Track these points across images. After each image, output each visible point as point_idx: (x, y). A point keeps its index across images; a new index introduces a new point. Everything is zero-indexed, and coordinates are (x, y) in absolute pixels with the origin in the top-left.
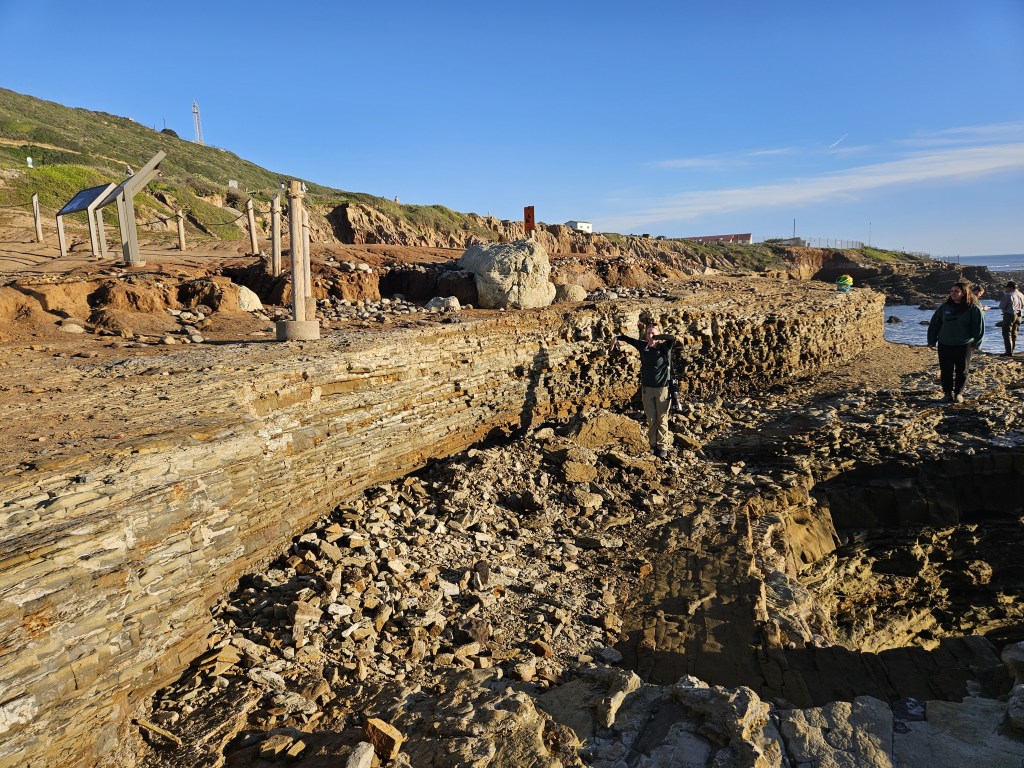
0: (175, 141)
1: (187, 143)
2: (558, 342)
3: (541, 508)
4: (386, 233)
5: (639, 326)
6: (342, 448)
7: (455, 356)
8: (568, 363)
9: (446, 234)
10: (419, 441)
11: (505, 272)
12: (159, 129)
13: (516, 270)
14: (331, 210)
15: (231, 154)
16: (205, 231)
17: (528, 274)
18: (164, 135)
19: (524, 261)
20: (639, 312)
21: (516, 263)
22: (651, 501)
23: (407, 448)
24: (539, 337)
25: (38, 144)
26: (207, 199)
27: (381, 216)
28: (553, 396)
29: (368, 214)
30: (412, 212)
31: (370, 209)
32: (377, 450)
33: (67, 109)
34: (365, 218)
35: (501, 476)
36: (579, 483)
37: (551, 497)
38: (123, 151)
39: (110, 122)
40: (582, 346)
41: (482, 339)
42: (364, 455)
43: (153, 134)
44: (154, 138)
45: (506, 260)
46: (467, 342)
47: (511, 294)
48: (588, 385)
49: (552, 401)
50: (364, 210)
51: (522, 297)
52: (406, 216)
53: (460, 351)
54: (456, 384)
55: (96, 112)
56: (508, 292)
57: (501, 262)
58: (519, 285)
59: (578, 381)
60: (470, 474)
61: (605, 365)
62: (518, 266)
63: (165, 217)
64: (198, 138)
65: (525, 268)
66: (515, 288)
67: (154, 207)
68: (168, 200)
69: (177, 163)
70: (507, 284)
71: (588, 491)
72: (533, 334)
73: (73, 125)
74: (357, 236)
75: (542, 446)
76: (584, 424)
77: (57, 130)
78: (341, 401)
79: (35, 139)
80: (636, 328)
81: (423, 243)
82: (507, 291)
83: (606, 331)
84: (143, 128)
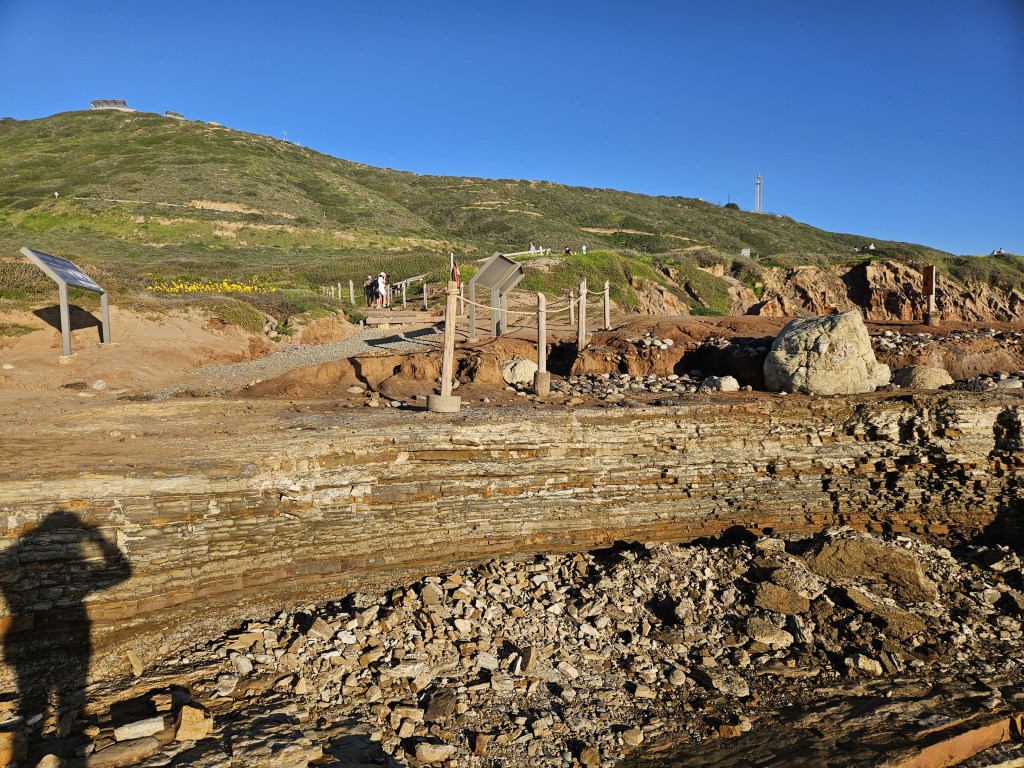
0: (736, 214)
1: (747, 214)
2: (840, 438)
3: (681, 623)
4: (914, 292)
5: (995, 430)
6: (478, 510)
7: (661, 440)
8: (857, 466)
9: (1007, 289)
10: (603, 520)
11: (792, 351)
12: (723, 204)
13: (806, 349)
14: (848, 270)
15: (787, 218)
16: (697, 300)
17: (819, 354)
18: (726, 210)
19: (817, 339)
20: (999, 410)
21: (806, 341)
22: (856, 663)
23: (587, 524)
24: (810, 430)
25: (624, 231)
26: (708, 270)
27: (912, 272)
28: (837, 504)
29: (895, 271)
30: (960, 267)
31: (898, 265)
32: (535, 519)
33: (650, 198)
34: (890, 275)
35: (672, 577)
36: (772, 612)
37: (726, 617)
38: (688, 229)
39: (683, 204)
40: (883, 447)
41: (702, 425)
42: (511, 520)
43: (717, 210)
44: (718, 213)
45: (795, 337)
46: (678, 427)
47: (796, 377)
48: (900, 498)
49: (836, 509)
50: (889, 266)
51: (810, 381)
52: (950, 270)
53: (671, 435)
54: (665, 469)
55: (673, 197)
56: (793, 375)
57: (788, 340)
58: (807, 366)
59: (884, 491)
60: (635, 566)
61: (930, 476)
62: (809, 343)
63: (662, 288)
64: (758, 208)
65: (816, 348)
66: (803, 370)
67: (656, 281)
68: (671, 273)
69: (733, 234)
70: (792, 365)
71: (782, 624)
72: (800, 426)
73: (653, 211)
74: (875, 296)
75: (754, 557)
76: (826, 544)
77: (639, 217)
78: (454, 468)
79: (624, 227)
80: (990, 432)
81: (968, 301)
82: (791, 373)
83: (921, 432)
84: (709, 205)
